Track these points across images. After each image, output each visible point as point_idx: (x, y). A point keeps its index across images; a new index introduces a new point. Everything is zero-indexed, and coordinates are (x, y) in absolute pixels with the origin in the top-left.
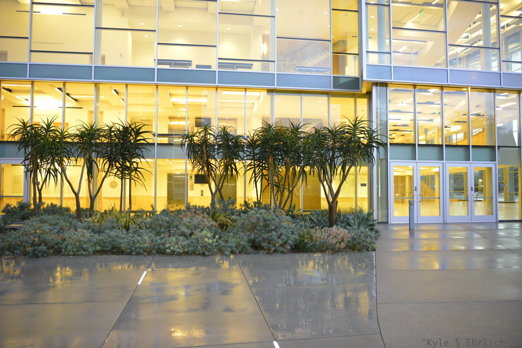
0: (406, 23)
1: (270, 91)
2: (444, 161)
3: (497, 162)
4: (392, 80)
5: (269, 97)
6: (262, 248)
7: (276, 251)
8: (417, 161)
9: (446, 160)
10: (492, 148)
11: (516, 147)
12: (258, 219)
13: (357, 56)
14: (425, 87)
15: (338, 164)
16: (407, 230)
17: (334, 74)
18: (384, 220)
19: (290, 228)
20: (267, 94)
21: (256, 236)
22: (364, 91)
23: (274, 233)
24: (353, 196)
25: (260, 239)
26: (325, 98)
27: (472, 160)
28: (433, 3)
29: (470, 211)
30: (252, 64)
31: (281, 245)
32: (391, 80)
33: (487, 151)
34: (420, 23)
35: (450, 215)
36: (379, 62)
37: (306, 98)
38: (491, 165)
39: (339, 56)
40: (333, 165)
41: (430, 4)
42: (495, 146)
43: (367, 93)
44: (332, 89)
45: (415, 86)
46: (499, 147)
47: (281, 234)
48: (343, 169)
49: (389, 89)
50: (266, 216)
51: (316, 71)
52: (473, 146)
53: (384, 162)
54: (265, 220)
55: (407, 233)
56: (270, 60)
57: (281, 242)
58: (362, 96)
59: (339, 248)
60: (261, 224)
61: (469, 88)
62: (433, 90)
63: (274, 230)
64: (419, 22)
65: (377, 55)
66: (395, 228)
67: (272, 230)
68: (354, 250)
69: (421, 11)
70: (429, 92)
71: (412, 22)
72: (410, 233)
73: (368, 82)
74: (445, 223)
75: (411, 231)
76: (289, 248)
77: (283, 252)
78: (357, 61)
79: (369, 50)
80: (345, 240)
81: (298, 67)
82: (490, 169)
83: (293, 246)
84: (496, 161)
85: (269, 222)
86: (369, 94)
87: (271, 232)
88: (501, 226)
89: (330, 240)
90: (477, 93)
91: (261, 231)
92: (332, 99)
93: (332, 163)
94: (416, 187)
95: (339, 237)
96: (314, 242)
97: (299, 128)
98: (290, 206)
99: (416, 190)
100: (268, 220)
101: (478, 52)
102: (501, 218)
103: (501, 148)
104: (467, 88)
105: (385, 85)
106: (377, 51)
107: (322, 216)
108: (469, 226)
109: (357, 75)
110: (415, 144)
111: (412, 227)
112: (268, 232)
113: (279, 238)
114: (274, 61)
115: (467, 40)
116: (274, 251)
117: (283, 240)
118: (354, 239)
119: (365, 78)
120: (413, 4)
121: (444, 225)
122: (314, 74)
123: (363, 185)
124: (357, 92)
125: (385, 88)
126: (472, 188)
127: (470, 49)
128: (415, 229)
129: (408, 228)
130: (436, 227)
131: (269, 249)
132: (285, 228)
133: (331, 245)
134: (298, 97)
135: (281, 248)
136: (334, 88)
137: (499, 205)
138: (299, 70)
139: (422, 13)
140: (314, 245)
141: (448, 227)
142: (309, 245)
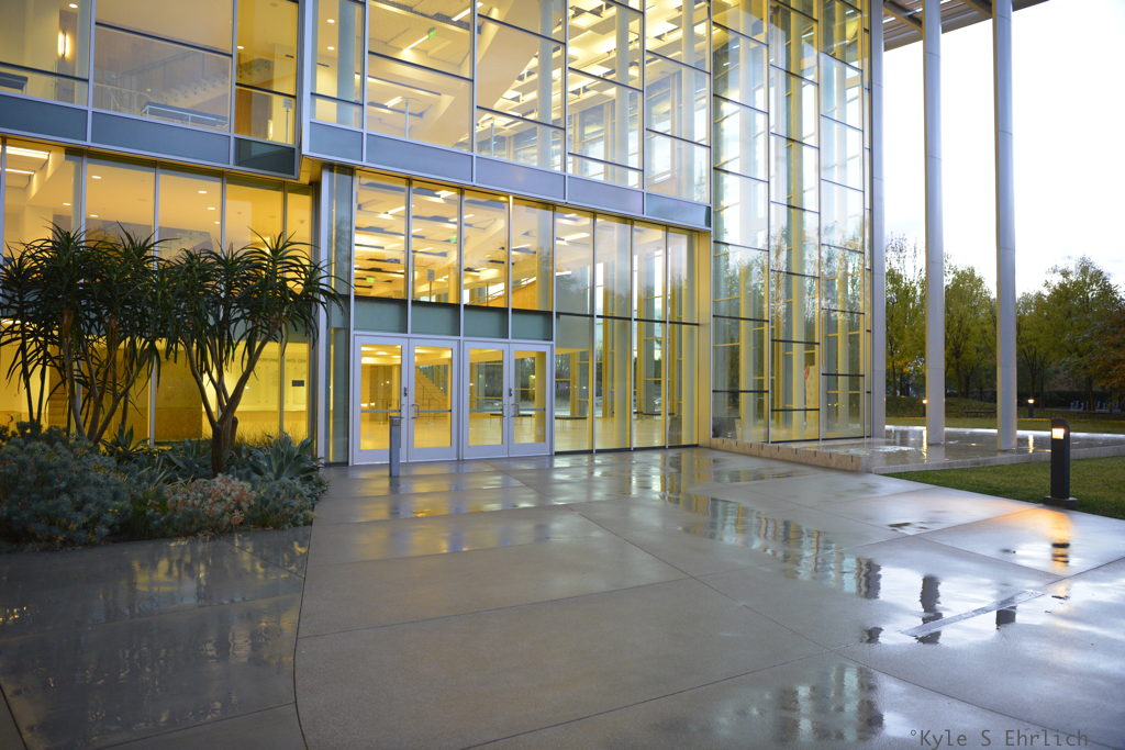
0: (401, 49)
1: (73, 152)
2: (462, 338)
3: (554, 343)
4: (364, 163)
5: (71, 165)
6: (32, 537)
7: (70, 542)
8: (409, 335)
9: (465, 335)
10: (547, 315)
11: (587, 316)
12: (23, 465)
13: (293, 99)
14: (431, 187)
15: (237, 335)
16: (384, 477)
17: (237, 131)
18: (341, 460)
19: (108, 484)
20: (66, 158)
21: (15, 508)
22: (305, 179)
23: (65, 498)
24: (275, 407)
25: (25, 515)
26: (216, 185)
27: (513, 338)
28: (455, 19)
29: (507, 436)
30: (26, 79)
31: (85, 527)
32: (360, 163)
33: (538, 321)
34: (430, 53)
35: (471, 444)
36: (339, 121)
37: (168, 181)
38: (544, 347)
39: (253, 93)
40: (226, 337)
41: (447, 19)
42: (551, 313)
43: (311, 184)
44: (231, 165)
45: (409, 180)
46: (558, 314)
47: (85, 500)
48: (250, 345)
49: (356, 180)
50: (43, 459)
51: (194, 120)
52: (513, 310)
53: (342, 333)
54: (41, 468)
55: (386, 483)
56: (77, 75)
57: (82, 518)
58: (300, 189)
59: (230, 523)
60: (29, 477)
61: (511, 198)
62: (445, 193)
63: (67, 491)
64: (426, 52)
65: (334, 105)
66: (363, 475)
67: (59, 492)
68: (264, 526)
69: (429, 32)
70: (439, 196)
71: (413, 48)
72: (391, 485)
73: (313, 160)
74: (460, 461)
75: (394, 480)
76: (105, 531)
77: (88, 544)
78: (291, 111)
79: (317, 92)
80: (245, 505)
81: (149, 103)
82: (542, 355)
83: (118, 527)
84: (552, 340)
85: (52, 472)
86: (314, 188)
87: (57, 497)
88: (560, 462)
89: (207, 508)
90: (524, 208)
91: (29, 494)
92: (230, 187)
93: (223, 334)
94: (405, 389)
95: (229, 499)
96: (169, 513)
97: (148, 248)
98: (121, 431)
99: (406, 394)
100: (51, 468)
101: (533, 132)
102: (559, 447)
103: (561, 316)
104: (508, 197)
105: (349, 170)
106: (335, 96)
107: (198, 452)
108: (502, 463)
109: (290, 142)
110: (406, 301)
111: (395, 471)
112: (50, 497)
113: (79, 509)
114: (87, 81)
115: (516, 104)
116: (64, 543)
117: (89, 513)
118: (264, 502)
119: (305, 151)
120: (416, 12)
121: (459, 464)
122: (189, 126)
123: (297, 383)
124: (289, 179)
125: (349, 177)
126: (510, 390)
127: (521, 123)
128: (401, 474)
129: (387, 473)
130: (444, 470)
131: (50, 539)
132: (97, 484)
133: (212, 519)
134: (147, 176)
135: (83, 534)
136: (238, 163)
137: (557, 423)
138: (152, 112)
139: (431, 34)
140: (169, 522)
141: (468, 468)
142: (156, 522)
